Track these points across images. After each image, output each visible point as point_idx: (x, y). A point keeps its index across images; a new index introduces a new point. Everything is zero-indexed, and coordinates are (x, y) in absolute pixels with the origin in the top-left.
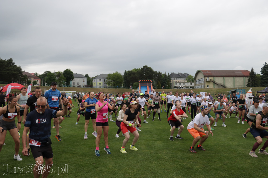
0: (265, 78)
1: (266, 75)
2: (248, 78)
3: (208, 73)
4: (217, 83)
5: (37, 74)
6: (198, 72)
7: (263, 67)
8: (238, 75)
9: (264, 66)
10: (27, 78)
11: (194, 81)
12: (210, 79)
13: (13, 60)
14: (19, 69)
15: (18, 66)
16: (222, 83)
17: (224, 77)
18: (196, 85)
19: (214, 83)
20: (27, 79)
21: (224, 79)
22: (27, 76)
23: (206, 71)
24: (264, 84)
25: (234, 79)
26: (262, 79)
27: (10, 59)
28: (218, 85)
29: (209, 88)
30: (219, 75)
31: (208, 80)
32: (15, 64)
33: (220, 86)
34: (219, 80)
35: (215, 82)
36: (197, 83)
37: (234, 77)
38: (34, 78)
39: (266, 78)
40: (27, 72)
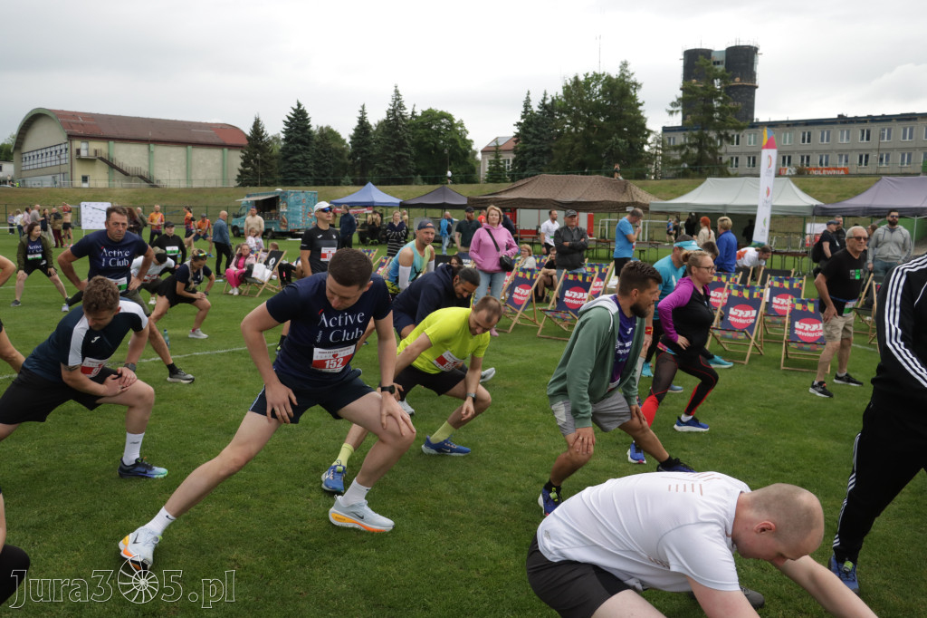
0: (296, 157)
1: (300, 147)
2: (242, 152)
3: (82, 125)
4: (124, 170)
6: (34, 119)
7: (289, 118)
8: (201, 140)
9: (293, 112)
11: (16, 157)
12: (96, 151)
16: (144, 170)
17: (152, 146)
18: (24, 174)
19: (111, 165)
21: (150, 151)
23: (74, 115)
24: (293, 176)
25: (187, 152)
26: (285, 158)
28: (126, 174)
29: (90, 188)
30: (130, 137)
31: (84, 154)
33: (136, 181)
34: (129, 156)
35: (117, 165)
36: (29, 164)
37: (190, 147)
39: (300, 156)
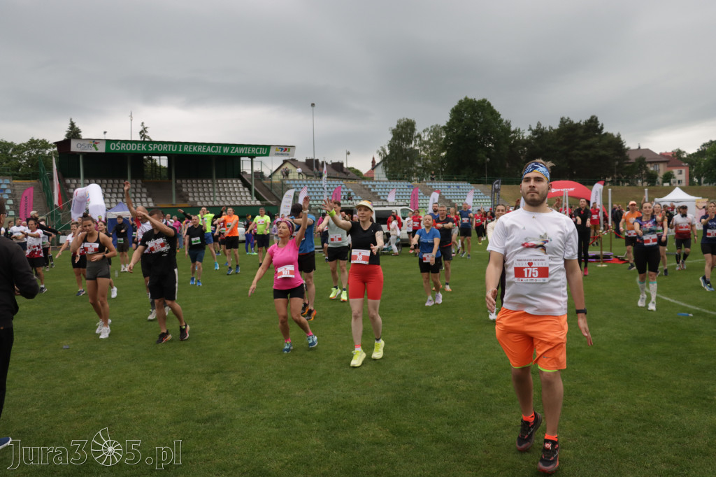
5: (678, 153)
10: (645, 166)
13: (599, 119)
14: (615, 144)
15: (615, 135)
20: (646, 168)
22: (646, 160)
27: (592, 117)
32: (604, 131)
38: (666, 165)
40: (648, 151)
